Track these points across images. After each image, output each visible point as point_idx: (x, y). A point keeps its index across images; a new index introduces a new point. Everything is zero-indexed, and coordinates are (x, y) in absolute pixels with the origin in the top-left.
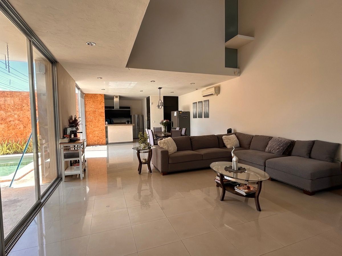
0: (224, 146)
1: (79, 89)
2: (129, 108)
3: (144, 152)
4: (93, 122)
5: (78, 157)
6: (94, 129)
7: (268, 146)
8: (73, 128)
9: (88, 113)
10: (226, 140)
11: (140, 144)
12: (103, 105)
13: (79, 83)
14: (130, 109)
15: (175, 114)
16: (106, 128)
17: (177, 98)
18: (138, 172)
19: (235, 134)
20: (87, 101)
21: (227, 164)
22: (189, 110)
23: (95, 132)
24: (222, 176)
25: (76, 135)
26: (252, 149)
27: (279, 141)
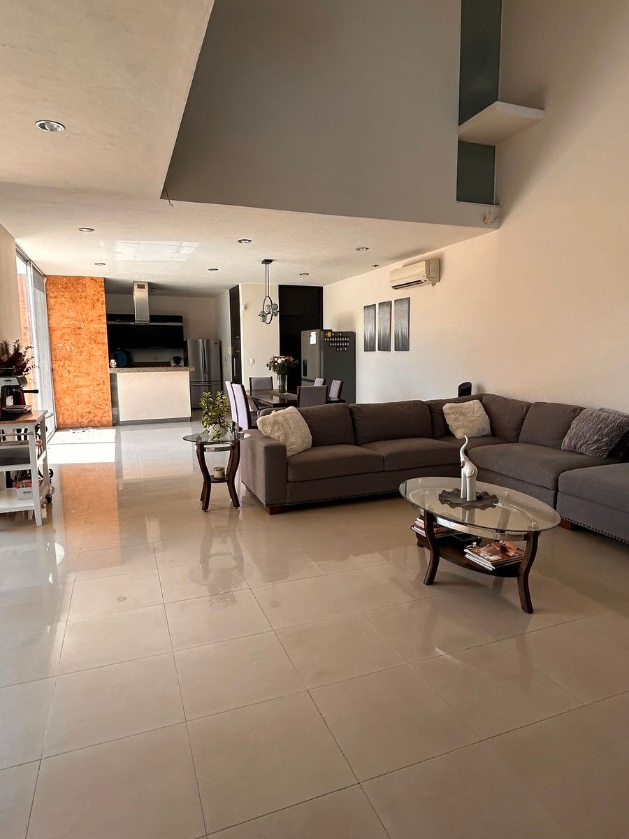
0: (447, 433)
1: (27, 261)
2: (179, 319)
3: (217, 450)
4: (74, 359)
5: (27, 460)
6: (76, 380)
7: (570, 433)
8: (10, 379)
9: (57, 334)
10: (453, 416)
11: (205, 424)
12: (102, 310)
13: (29, 245)
14: (182, 322)
15: (313, 338)
16: (113, 378)
17: (319, 290)
18: (200, 504)
19: (480, 397)
20: (55, 297)
21: (446, 483)
22: (354, 327)
23: (81, 389)
24: (430, 518)
25: (19, 400)
26: (526, 443)
27: (602, 418)
